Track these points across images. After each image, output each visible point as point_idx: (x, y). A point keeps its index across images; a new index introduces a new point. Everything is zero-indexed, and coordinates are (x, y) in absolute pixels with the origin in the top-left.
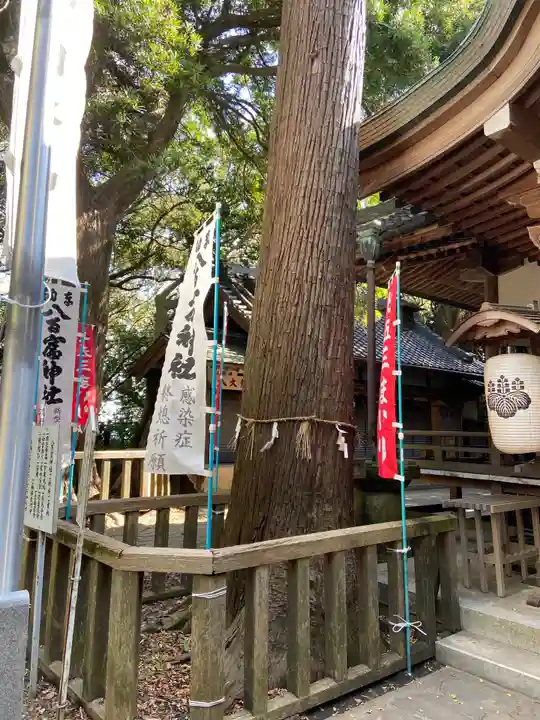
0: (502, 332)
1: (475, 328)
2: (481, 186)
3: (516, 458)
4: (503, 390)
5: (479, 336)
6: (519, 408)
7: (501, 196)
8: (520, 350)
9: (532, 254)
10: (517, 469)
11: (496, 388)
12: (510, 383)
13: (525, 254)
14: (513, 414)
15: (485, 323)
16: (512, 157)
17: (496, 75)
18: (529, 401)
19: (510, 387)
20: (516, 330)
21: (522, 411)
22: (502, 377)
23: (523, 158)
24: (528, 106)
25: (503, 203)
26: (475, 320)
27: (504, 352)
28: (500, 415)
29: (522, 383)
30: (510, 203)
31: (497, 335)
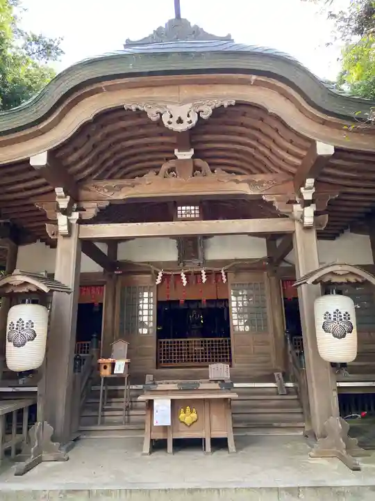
0: (25, 290)
1: (7, 285)
2: (21, 190)
3: (22, 374)
4: (20, 328)
5: (8, 291)
6: (28, 340)
7: (32, 200)
8: (34, 302)
9: (43, 237)
10: (21, 382)
11: (15, 327)
12: (25, 323)
13: (38, 237)
14: (23, 345)
15: (14, 283)
16: (43, 181)
17: (42, 132)
18: (35, 336)
19: (25, 326)
20: (34, 289)
21: (30, 342)
22: (20, 319)
23: (49, 182)
24: (57, 156)
25: (32, 205)
26: (8, 280)
27: (24, 302)
28: (15, 345)
29: (33, 323)
30: (37, 206)
31: (21, 291)
